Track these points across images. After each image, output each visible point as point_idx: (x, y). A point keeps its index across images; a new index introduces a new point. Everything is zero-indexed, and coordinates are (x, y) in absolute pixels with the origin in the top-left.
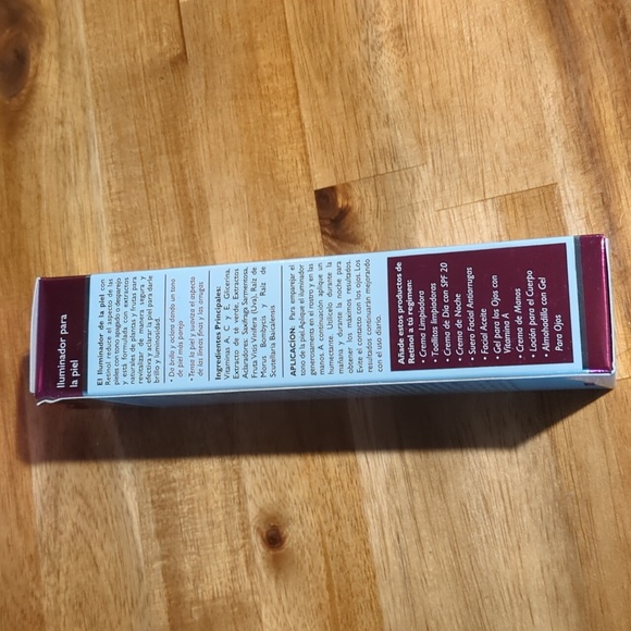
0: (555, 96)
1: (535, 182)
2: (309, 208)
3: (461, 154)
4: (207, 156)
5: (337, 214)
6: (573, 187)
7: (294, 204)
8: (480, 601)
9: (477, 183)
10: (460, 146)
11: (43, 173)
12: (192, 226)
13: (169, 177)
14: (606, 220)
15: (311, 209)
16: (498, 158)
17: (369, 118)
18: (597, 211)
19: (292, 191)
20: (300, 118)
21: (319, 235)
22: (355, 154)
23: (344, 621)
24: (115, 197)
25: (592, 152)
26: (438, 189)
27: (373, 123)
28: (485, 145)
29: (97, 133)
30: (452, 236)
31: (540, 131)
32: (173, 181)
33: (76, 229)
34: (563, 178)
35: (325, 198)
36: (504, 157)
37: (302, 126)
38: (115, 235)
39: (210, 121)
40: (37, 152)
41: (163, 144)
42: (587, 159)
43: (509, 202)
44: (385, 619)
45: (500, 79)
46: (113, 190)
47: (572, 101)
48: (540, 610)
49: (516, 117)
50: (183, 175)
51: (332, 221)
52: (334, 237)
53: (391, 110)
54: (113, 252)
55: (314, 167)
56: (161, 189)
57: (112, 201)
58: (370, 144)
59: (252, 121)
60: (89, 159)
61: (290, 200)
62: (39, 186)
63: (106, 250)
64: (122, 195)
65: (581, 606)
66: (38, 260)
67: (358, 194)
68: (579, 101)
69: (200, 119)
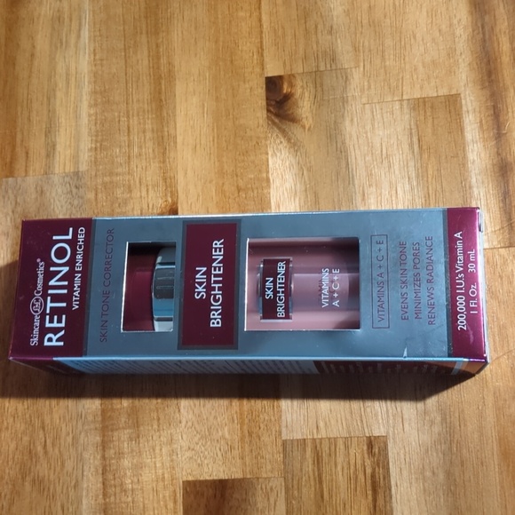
0: (465, 28)
1: (443, 91)
2: (260, 90)
3: (387, 63)
4: (180, 40)
5: (281, 97)
6: (472, 98)
7: (247, 86)
8: (362, 409)
9: (397, 86)
10: (387, 57)
11: (39, 36)
12: (160, 93)
13: (146, 53)
14: (496, 126)
15: (261, 91)
16: (416, 70)
17: (316, 27)
18: (489, 119)
19: (246, 75)
20: (260, 20)
21: (265, 112)
22: (301, 52)
23: (250, 417)
24: (99, 62)
25: (490, 73)
26: (366, 87)
27: (319, 31)
28: (407, 59)
29: (89, 10)
30: (373, 125)
31: (451, 53)
32: (149, 56)
33: (61, 84)
34: (465, 90)
35: (273, 84)
36: (421, 68)
37: (261, 26)
38: (95, 92)
39: (186, 13)
40: (35, 20)
41: (144, 26)
42: (486, 78)
43: (421, 104)
44: (283, 418)
45: (424, 10)
46: (97, 57)
47: (478, 33)
48: (410, 420)
49: (433, 40)
50: (158, 52)
51: (277, 102)
52: (277, 115)
53: (335, 22)
54: (90, 106)
55: (267, 59)
56: (138, 61)
57: (95, 65)
58: (315, 46)
59: (220, 16)
60: (80, 30)
61: (244, 82)
62: (34, 47)
63: (85, 105)
64: (105, 62)
65: (444, 419)
66: (25, 106)
67: (301, 84)
68: (484, 34)
69: (178, 10)
